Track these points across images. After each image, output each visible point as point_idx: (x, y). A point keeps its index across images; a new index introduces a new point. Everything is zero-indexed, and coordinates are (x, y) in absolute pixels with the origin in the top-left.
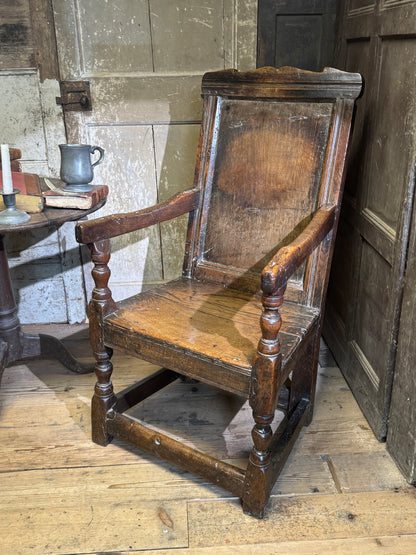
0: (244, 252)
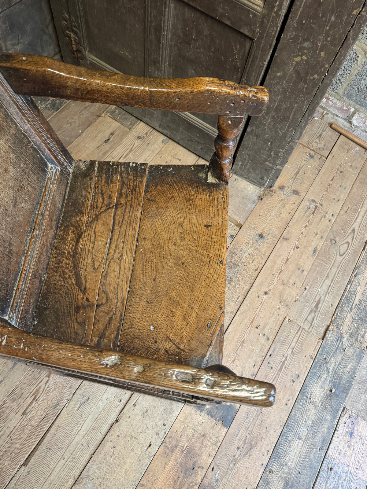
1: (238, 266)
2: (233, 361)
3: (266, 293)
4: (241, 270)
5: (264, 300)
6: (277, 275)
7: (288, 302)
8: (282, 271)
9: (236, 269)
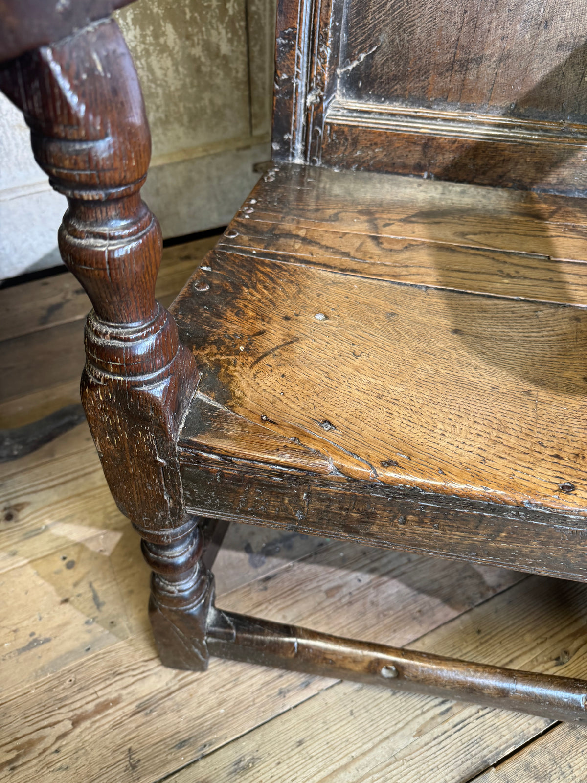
0: (493, 51)
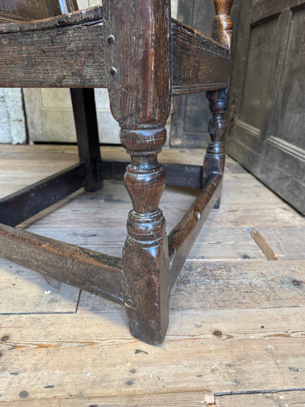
1: (217, 280)
2: (41, 346)
3: (217, 333)
4: (215, 286)
5: (201, 336)
6: (271, 334)
7: (248, 379)
8: (289, 336)
9: (208, 281)
